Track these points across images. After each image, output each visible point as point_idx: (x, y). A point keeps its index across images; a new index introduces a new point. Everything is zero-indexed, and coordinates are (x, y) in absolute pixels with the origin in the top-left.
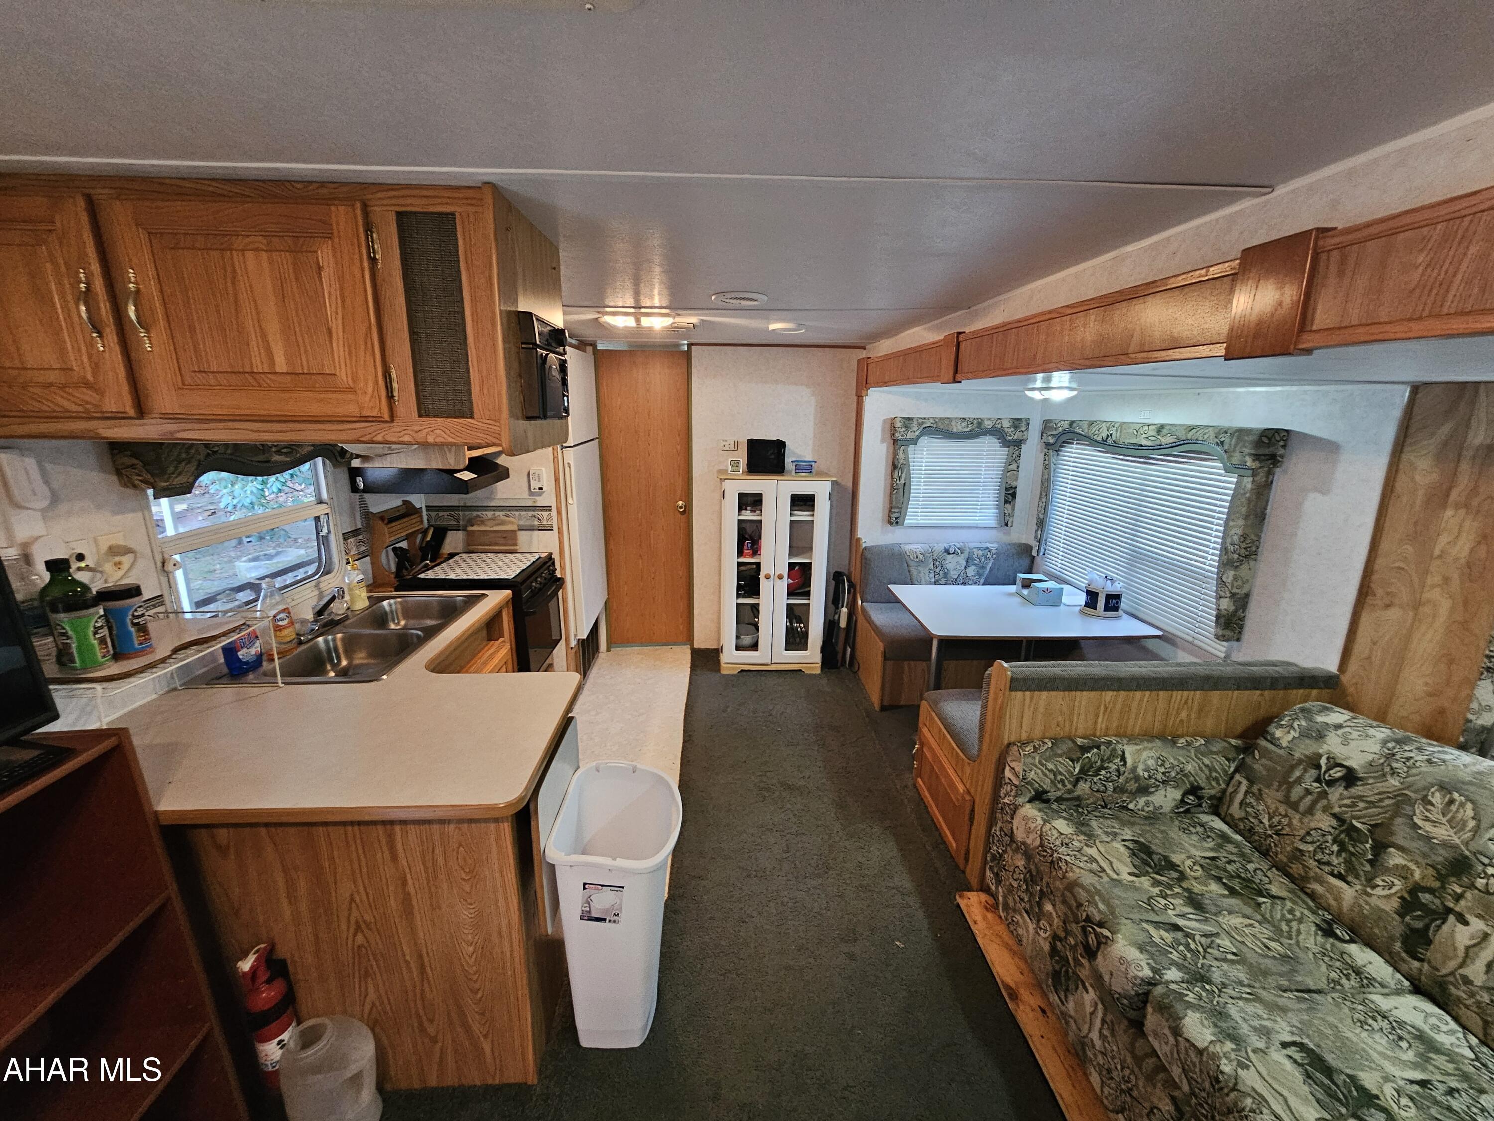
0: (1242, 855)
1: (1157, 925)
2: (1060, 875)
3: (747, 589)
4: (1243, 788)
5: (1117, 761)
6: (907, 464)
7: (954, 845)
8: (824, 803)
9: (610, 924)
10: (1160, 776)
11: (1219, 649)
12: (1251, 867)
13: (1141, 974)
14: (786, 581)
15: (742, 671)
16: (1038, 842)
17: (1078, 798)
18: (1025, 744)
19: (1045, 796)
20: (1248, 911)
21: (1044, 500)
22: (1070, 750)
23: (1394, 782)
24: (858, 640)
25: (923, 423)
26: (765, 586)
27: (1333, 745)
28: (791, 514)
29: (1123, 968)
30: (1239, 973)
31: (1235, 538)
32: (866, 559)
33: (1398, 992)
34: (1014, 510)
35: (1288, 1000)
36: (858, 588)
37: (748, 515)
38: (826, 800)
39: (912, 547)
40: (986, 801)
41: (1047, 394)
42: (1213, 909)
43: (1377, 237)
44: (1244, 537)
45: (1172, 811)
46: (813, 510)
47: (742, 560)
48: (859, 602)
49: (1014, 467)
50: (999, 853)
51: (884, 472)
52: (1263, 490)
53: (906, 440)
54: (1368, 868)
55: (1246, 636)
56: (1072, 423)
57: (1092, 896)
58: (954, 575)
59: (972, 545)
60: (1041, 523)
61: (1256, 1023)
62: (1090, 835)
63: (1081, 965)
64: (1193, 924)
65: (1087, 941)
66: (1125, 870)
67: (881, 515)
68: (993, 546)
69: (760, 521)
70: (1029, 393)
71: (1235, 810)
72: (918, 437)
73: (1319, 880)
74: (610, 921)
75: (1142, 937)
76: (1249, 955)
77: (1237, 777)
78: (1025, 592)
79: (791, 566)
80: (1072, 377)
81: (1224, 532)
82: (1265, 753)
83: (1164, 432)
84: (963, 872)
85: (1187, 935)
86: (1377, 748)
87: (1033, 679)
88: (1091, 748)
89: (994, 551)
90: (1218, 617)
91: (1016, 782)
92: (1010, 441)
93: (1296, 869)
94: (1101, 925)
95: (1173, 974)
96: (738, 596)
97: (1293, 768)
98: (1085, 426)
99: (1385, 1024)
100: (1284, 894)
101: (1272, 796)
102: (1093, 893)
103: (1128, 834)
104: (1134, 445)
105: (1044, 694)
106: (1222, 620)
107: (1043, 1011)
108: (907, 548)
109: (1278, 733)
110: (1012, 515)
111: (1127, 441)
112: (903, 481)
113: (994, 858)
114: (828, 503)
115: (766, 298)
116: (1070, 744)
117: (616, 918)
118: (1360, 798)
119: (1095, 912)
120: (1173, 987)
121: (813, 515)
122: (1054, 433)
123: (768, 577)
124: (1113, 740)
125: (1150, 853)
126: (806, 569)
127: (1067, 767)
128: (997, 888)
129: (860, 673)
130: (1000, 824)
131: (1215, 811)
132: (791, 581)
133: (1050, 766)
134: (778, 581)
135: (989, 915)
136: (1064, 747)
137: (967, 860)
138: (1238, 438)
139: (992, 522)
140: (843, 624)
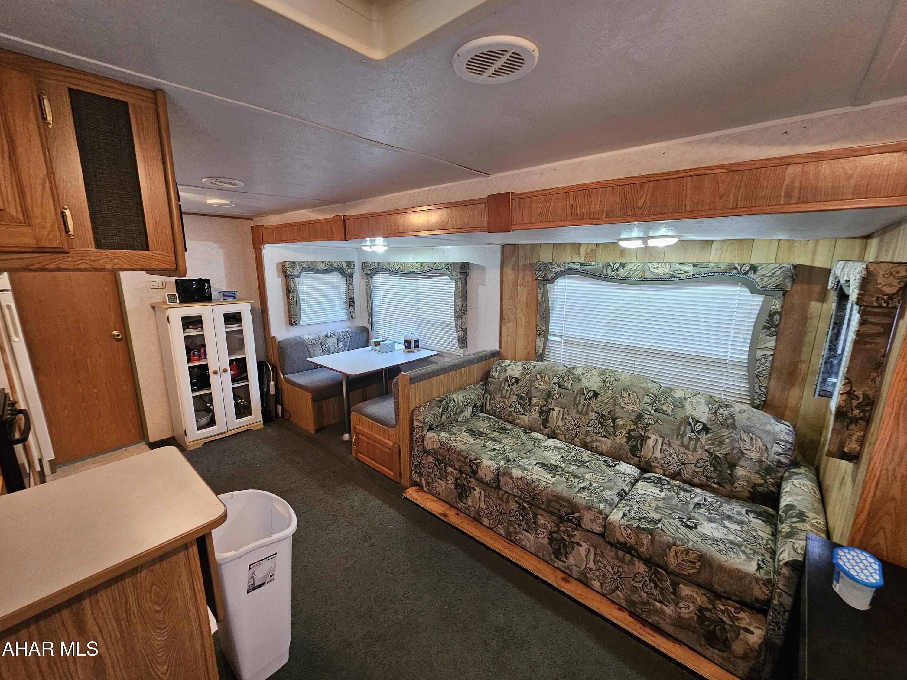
0: (496, 421)
1: (490, 451)
2: (453, 451)
3: (199, 384)
4: (489, 398)
5: (452, 402)
6: (296, 289)
7: (392, 473)
8: (313, 489)
9: (269, 584)
10: (465, 404)
11: (460, 352)
12: (500, 424)
13: (494, 468)
14: (229, 373)
15: (205, 443)
16: (439, 444)
17: (443, 424)
18: (420, 407)
19: (432, 427)
20: (507, 436)
21: (370, 302)
22: (436, 404)
23: (528, 377)
24: (285, 399)
25: (302, 265)
26: (214, 380)
27: (510, 372)
28: (226, 328)
29: (488, 469)
30: (515, 454)
31: (459, 306)
32: (281, 348)
33: (546, 440)
34: (354, 309)
35: (528, 455)
36: (279, 368)
37: (191, 332)
38: (313, 487)
39: (308, 336)
40: (407, 441)
41: (374, 248)
42: (499, 440)
43: (528, 197)
44: (462, 305)
45: (470, 417)
46: (241, 321)
47: (191, 365)
48: (282, 376)
49: (351, 287)
50: (418, 462)
51: (282, 295)
52: (465, 285)
53: (294, 275)
54: (529, 407)
55: (468, 345)
56: (379, 263)
57: (468, 452)
58: (332, 348)
59: (339, 331)
60: (370, 315)
61: (527, 463)
62: (454, 434)
63: (471, 482)
64: (498, 446)
65: (473, 469)
66: (471, 440)
67: (284, 321)
68: (349, 330)
69: (203, 335)
70: (364, 248)
71: (488, 408)
72: (300, 273)
73: (518, 418)
74: (268, 582)
75: (489, 457)
76: (515, 448)
77: (486, 395)
78: (377, 348)
79: (231, 362)
80: (384, 241)
81: (455, 305)
82: (492, 383)
83: (424, 265)
84: (400, 483)
85: (498, 450)
86: (521, 368)
87: (418, 377)
88: (443, 400)
89: (350, 332)
90: (459, 340)
91: (421, 425)
92: (347, 274)
93: (511, 418)
94: (476, 460)
95: (502, 463)
96: (193, 391)
97: (501, 384)
98: (386, 265)
99: (548, 449)
100: (511, 427)
101: (498, 398)
102: (468, 451)
103: (464, 429)
104: (411, 272)
105: (422, 382)
106: (461, 340)
107: (457, 514)
108: (305, 337)
109: (494, 374)
110: (354, 312)
111: (408, 270)
112: (295, 299)
113: (416, 466)
114: (251, 316)
115: (243, 184)
116: (435, 401)
117: (272, 578)
118: (521, 386)
119: (472, 456)
120: (504, 466)
121: (241, 326)
122: (370, 268)
123: (215, 373)
124: (447, 395)
125: (474, 432)
126: (243, 361)
127: (437, 411)
128: (420, 478)
129: (291, 419)
130: (416, 449)
131: (482, 412)
132: (233, 372)
133: (432, 413)
134: (224, 374)
135: (420, 493)
136: (434, 403)
137: (401, 477)
138: (454, 266)
139: (345, 317)
140: (272, 391)
